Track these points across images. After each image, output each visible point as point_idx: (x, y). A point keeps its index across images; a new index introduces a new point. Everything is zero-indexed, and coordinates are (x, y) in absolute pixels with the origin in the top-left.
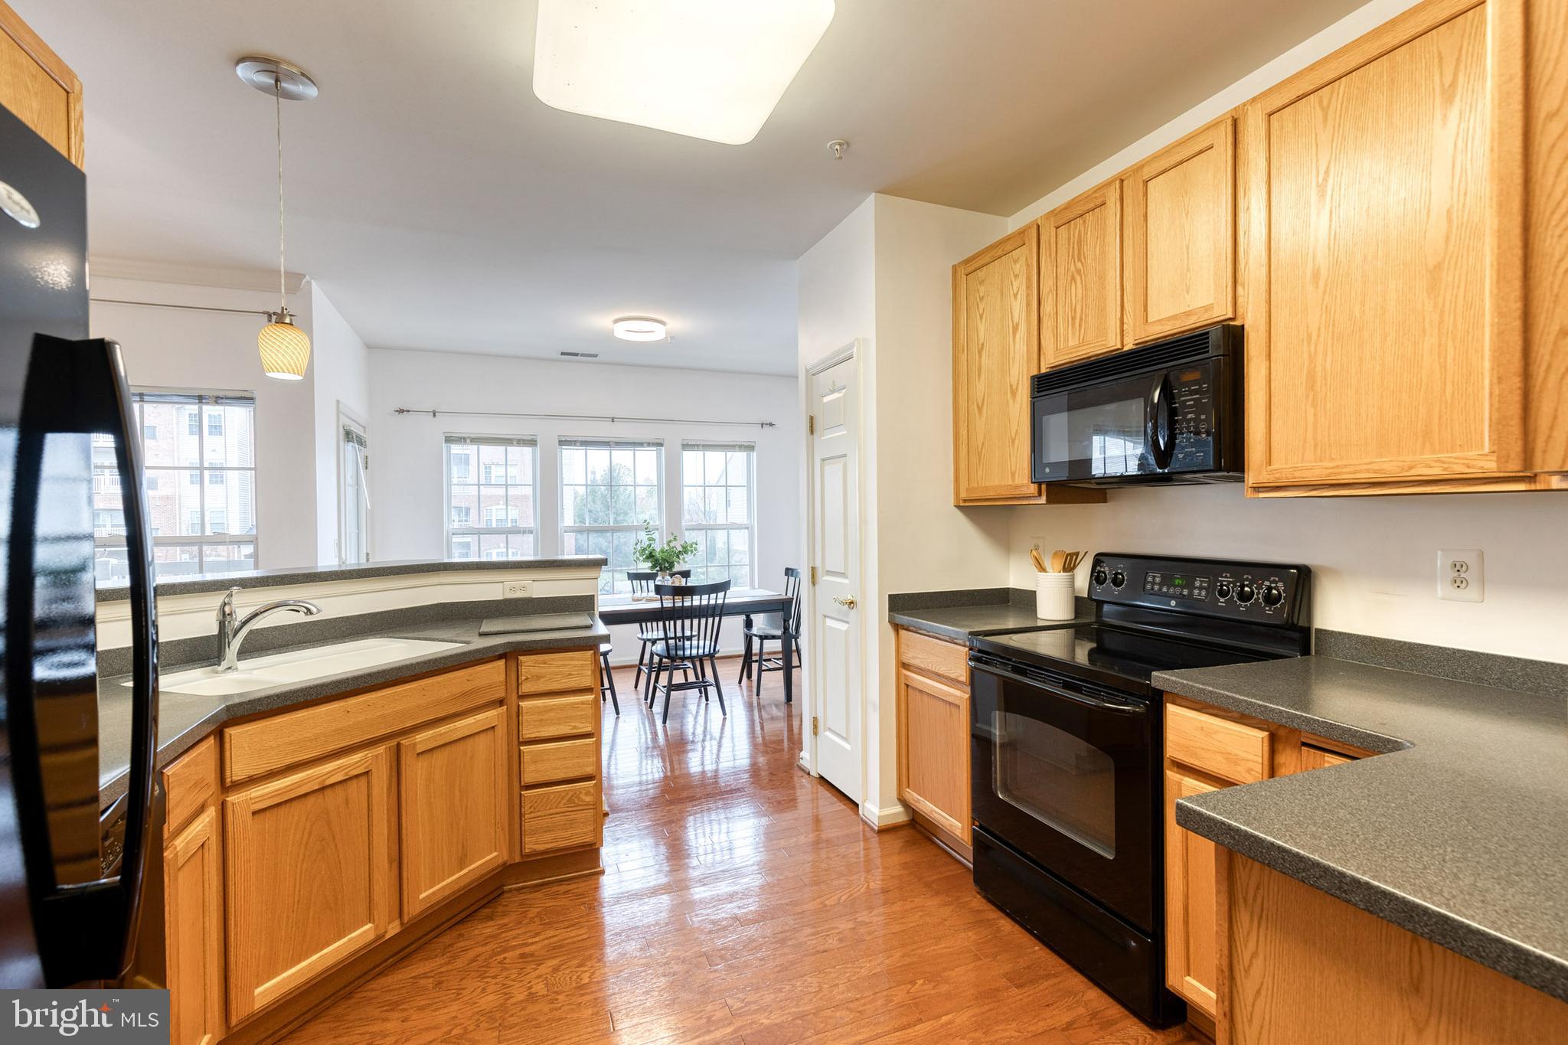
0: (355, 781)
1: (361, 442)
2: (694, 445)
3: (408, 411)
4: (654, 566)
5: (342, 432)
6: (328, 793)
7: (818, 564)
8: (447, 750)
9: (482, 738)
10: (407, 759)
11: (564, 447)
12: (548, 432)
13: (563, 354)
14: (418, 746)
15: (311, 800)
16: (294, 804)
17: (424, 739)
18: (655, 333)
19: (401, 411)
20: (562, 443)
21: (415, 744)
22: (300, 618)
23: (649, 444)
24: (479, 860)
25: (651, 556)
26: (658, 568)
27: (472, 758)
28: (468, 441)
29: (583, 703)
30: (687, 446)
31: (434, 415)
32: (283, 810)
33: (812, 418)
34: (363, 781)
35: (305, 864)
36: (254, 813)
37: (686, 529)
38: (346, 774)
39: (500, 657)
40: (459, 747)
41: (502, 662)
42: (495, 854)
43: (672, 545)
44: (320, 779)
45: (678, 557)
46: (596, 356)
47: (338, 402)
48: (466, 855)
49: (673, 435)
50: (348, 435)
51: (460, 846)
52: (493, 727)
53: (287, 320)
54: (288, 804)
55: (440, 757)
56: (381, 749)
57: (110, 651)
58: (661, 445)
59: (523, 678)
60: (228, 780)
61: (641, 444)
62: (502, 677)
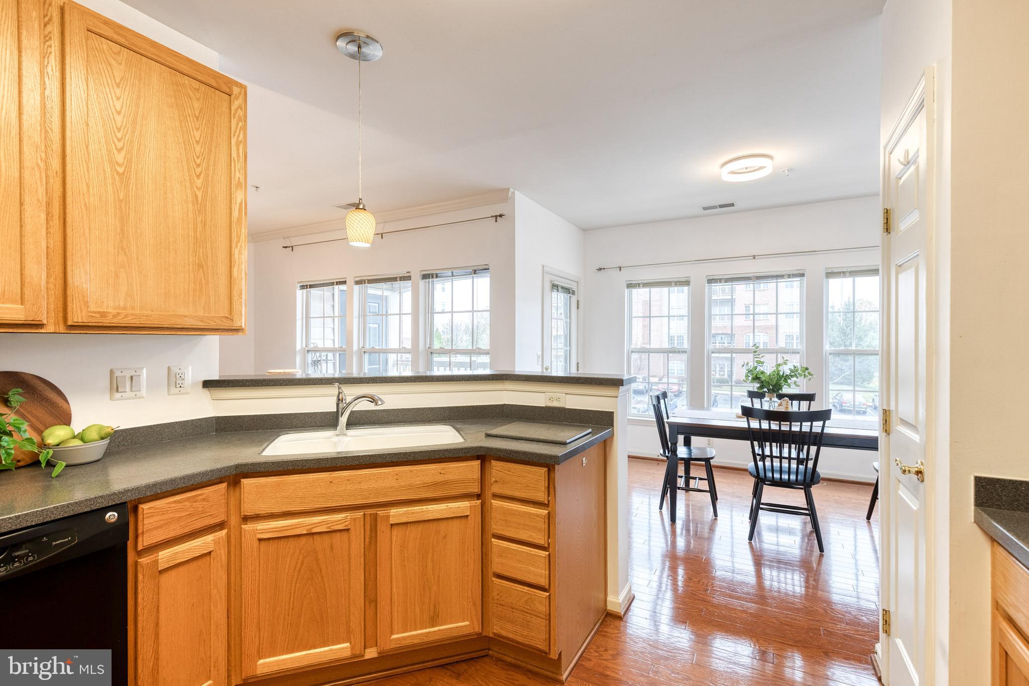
0: (338, 534)
1: (567, 290)
2: (840, 273)
3: (604, 269)
4: (762, 387)
5: (548, 286)
6: (317, 538)
7: (893, 408)
8: (421, 526)
9: (456, 523)
10: (382, 527)
11: (713, 284)
12: (698, 274)
13: (705, 209)
14: (391, 519)
15: (303, 540)
16: (291, 539)
17: (397, 514)
18: (767, 168)
19: (600, 269)
20: (710, 281)
21: (388, 517)
22: (371, 407)
23: (789, 276)
24: (451, 623)
25: (756, 378)
26: (765, 390)
27: (445, 537)
28: (641, 285)
29: (537, 515)
30: (830, 274)
31: (620, 270)
32: (282, 542)
33: (887, 212)
34: (345, 534)
35: (298, 585)
36: (260, 540)
37: (830, 354)
38: (329, 527)
39: (478, 457)
40: (433, 527)
41: (476, 464)
42: (467, 623)
43: (780, 368)
44: (308, 527)
45: (786, 380)
46: (733, 205)
47: (543, 266)
48: (438, 616)
49: (815, 266)
50: (555, 287)
51: (432, 607)
52: (467, 516)
53: (361, 207)
54: (286, 540)
55: (414, 533)
56: (359, 514)
57: (291, 414)
58: (802, 275)
59: (493, 479)
60: (242, 514)
61: (782, 276)
62: (477, 475)
